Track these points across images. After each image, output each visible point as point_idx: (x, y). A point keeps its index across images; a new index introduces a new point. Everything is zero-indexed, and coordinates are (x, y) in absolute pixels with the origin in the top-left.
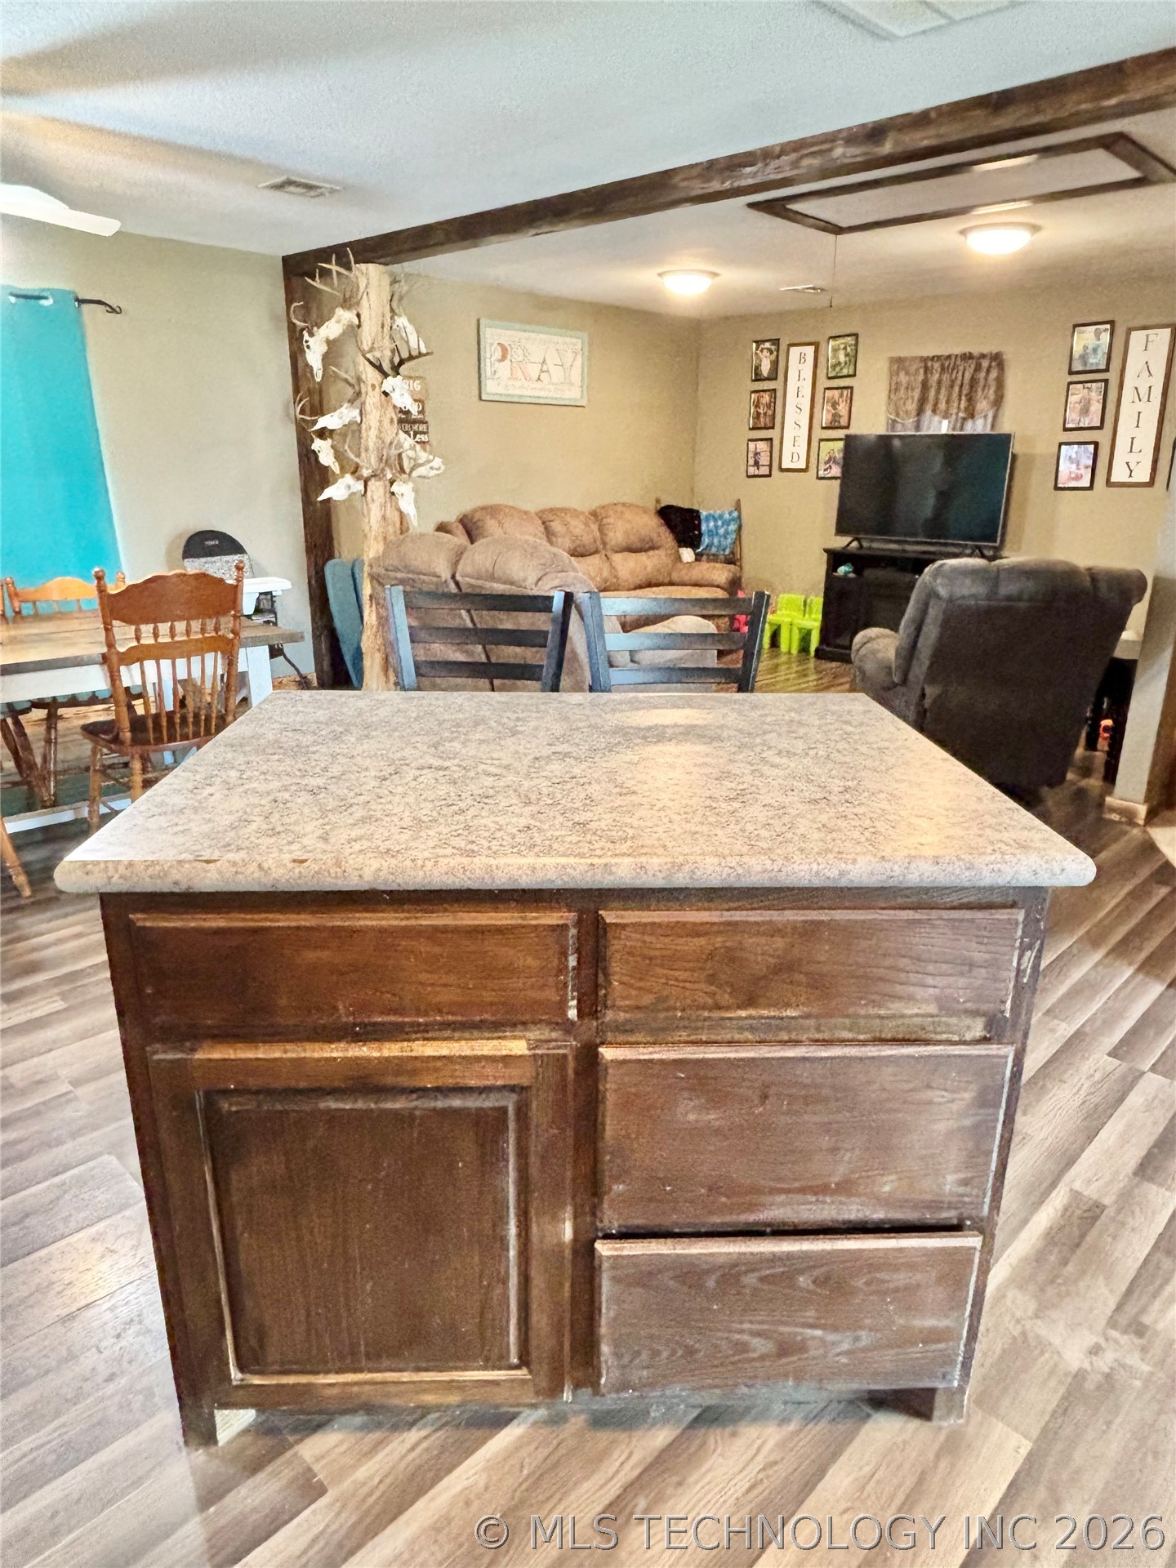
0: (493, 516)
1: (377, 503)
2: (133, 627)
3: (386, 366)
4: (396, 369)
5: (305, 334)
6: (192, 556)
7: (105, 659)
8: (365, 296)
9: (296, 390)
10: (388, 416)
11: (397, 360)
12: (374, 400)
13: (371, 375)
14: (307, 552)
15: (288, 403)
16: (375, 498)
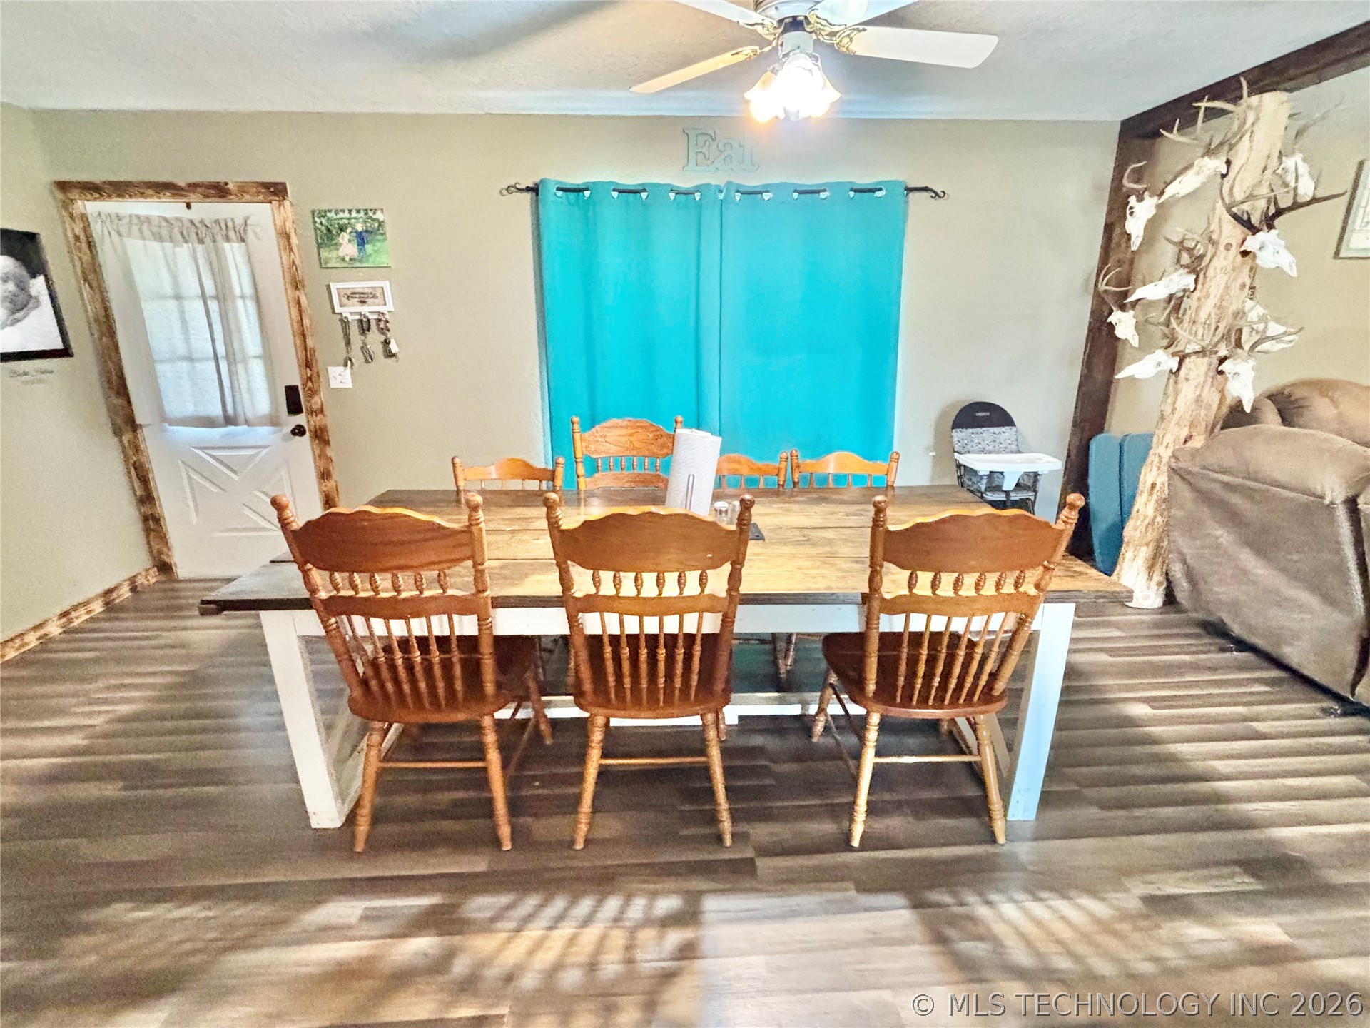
0: (1323, 394)
1: (1193, 383)
2: (908, 573)
3: (1255, 220)
4: (1269, 222)
5: (1133, 200)
6: (962, 427)
7: (866, 599)
8: (1248, 135)
9: (1104, 259)
10: (1240, 281)
11: (1272, 211)
12: (1224, 263)
13: (1231, 232)
14: (1075, 424)
15: (1090, 275)
16: (1191, 377)
